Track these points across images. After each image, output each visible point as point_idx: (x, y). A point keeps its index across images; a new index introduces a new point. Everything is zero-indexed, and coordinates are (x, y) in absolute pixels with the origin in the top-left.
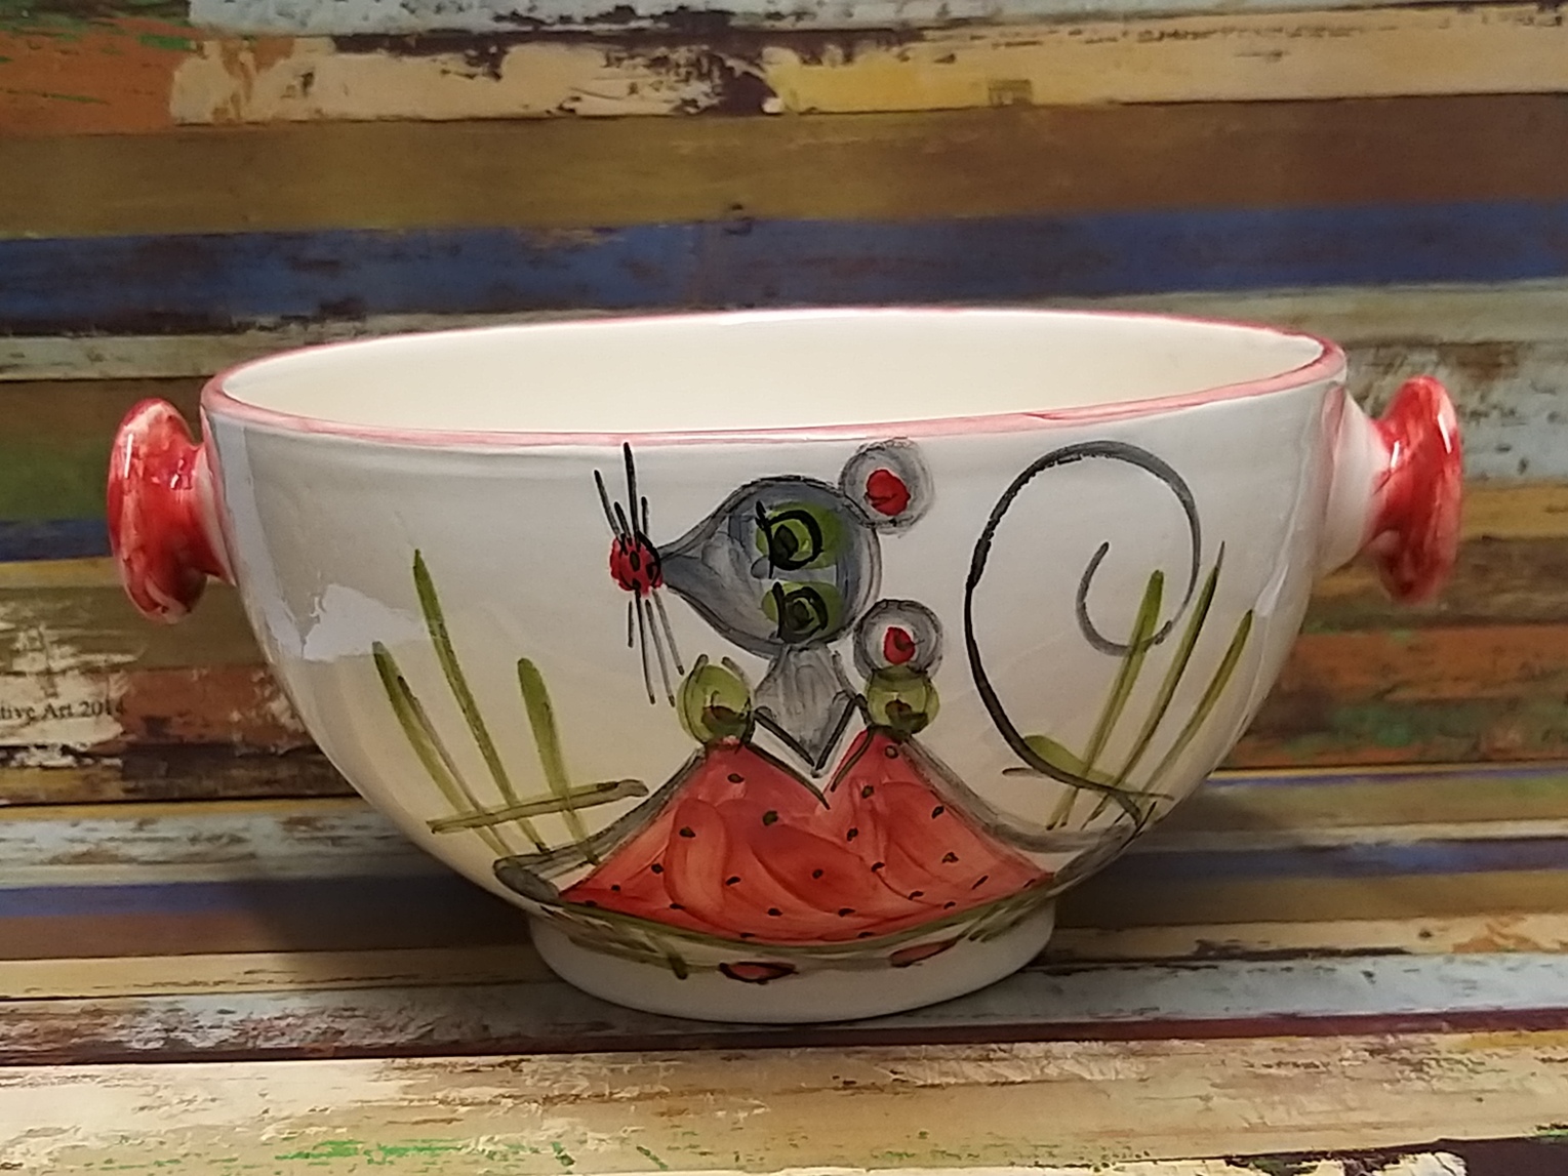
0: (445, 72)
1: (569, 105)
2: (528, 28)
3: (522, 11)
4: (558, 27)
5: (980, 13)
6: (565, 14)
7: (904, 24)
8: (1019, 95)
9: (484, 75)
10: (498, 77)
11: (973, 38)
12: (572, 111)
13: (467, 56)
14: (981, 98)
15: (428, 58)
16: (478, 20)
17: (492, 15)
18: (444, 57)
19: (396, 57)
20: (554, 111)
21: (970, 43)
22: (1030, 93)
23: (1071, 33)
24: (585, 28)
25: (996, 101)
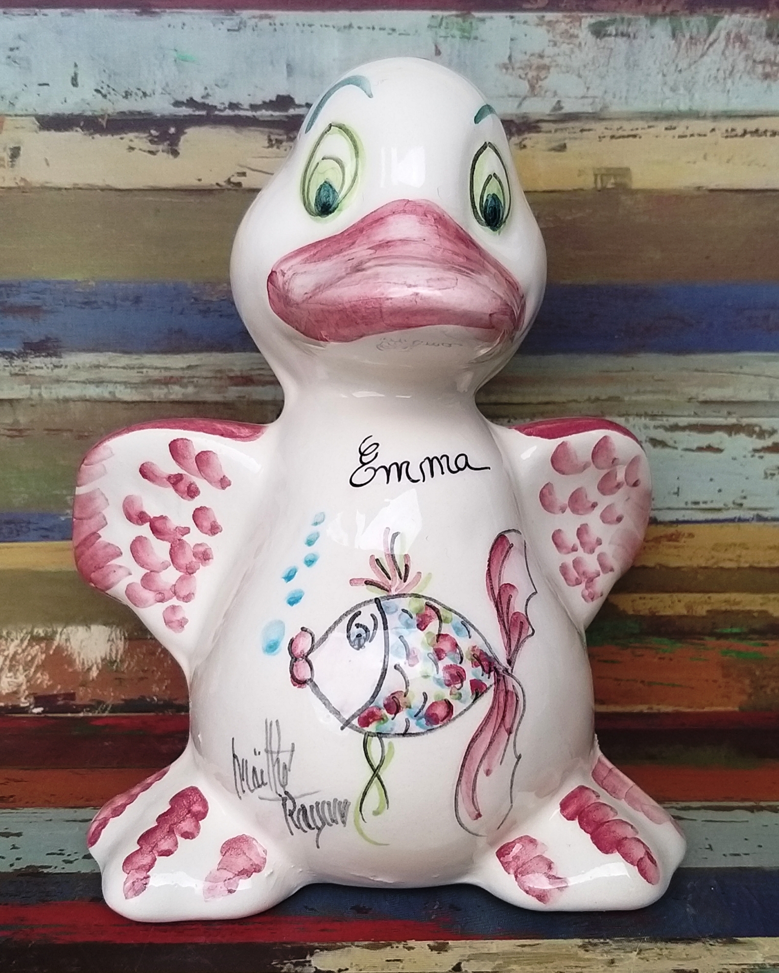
0: (131, 149)
1: (235, 179)
2: (204, 113)
3: (198, 99)
4: (229, 112)
5: (589, 109)
6: (235, 101)
7: (524, 116)
8: (619, 180)
9: (163, 151)
10: (175, 153)
11: (582, 131)
12: (239, 184)
13: (151, 135)
14: (588, 182)
15: (118, 137)
16: (160, 106)
17: (172, 101)
18: (131, 135)
19: (91, 134)
20: (223, 183)
21: (579, 135)
22: (631, 179)
23: (666, 129)
24: (250, 113)
25: (599, 185)
